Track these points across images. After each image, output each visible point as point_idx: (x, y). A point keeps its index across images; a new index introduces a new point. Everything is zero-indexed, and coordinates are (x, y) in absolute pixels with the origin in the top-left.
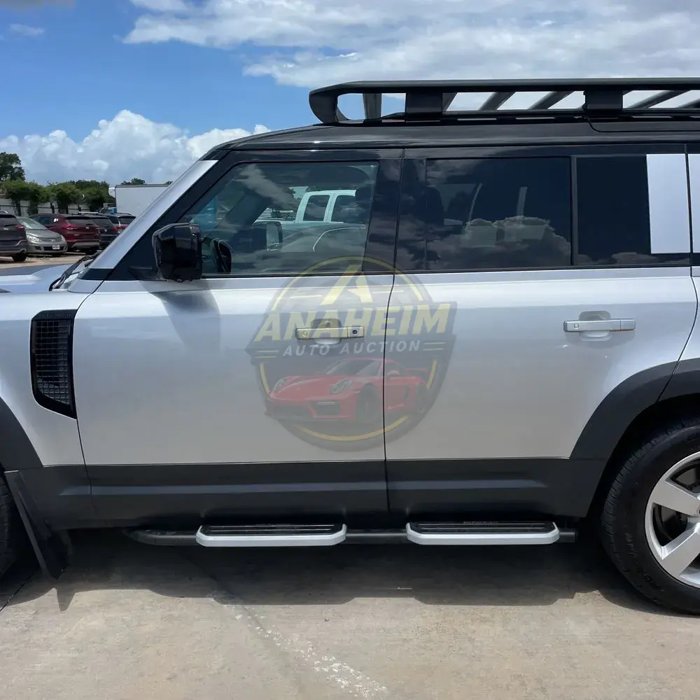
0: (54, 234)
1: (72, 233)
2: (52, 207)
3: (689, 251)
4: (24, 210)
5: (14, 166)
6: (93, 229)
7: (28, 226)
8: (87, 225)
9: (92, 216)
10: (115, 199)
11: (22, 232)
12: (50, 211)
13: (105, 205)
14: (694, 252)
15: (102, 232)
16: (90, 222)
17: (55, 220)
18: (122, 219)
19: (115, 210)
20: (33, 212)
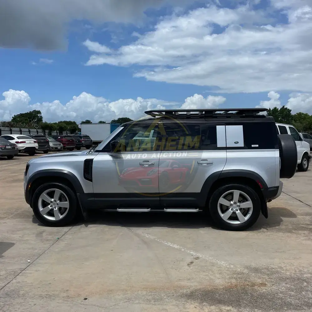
0: (58, 143)
1: (65, 142)
2: (57, 133)
3: (226, 146)
4: (47, 134)
5: (39, 115)
6: (73, 141)
7: (49, 140)
8: (71, 139)
9: (72, 136)
10: (81, 129)
11: (48, 142)
12: (56, 134)
13: (77, 131)
14: (227, 146)
15: (76, 142)
16: (72, 138)
17: (59, 137)
18: (84, 137)
19: (81, 133)
20: (50, 134)
